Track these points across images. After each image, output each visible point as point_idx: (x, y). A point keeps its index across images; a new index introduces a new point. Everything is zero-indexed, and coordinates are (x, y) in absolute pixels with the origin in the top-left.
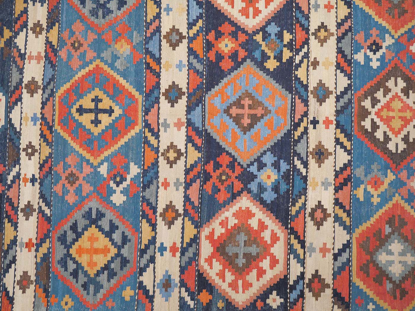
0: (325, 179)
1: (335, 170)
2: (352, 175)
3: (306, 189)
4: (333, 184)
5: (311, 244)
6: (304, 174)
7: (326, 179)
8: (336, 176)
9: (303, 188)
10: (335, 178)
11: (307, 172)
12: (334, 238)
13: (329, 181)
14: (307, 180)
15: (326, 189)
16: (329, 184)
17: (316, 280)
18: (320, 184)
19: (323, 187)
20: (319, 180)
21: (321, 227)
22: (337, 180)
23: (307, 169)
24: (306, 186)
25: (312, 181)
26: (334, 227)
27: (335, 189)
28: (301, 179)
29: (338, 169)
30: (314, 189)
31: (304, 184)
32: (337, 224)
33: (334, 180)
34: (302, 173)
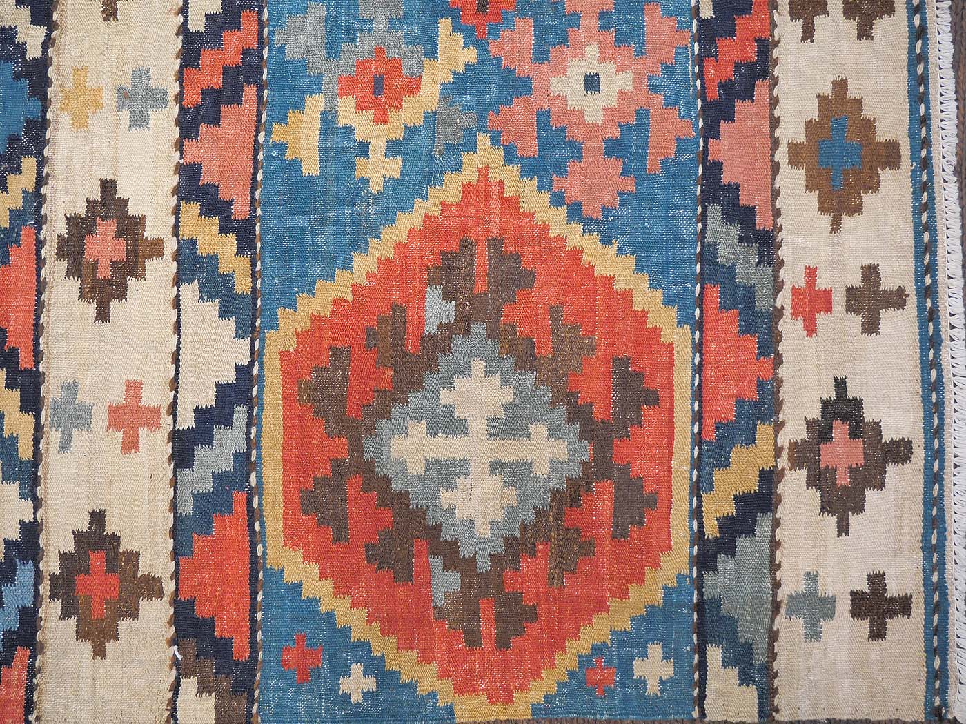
0: (134, 73)
1: (184, 30)
2: (265, 52)
3: (43, 124)
4: (171, 98)
5: (71, 388)
6: (34, 52)
7: (141, 73)
8: (190, 55)
9: (28, 121)
10: (181, 71)
11: (47, 43)
12: (176, 360)
13: (154, 84)
14: (48, 82)
15: (139, 121)
16: (156, 98)
17: (97, 561)
18: (109, 97)
19: (125, 115)
20: (106, 80)
21: (114, 304)
22: (194, 76)
23: (51, 26)
24: (44, 112)
25: (69, 85)
26: (177, 303)
27: (180, 122)
28: (18, 76)
29: (197, 24)
30: (81, 123)
31: (35, 103)
32: (190, 291)
33: (180, 77)
34: (22, 48)
